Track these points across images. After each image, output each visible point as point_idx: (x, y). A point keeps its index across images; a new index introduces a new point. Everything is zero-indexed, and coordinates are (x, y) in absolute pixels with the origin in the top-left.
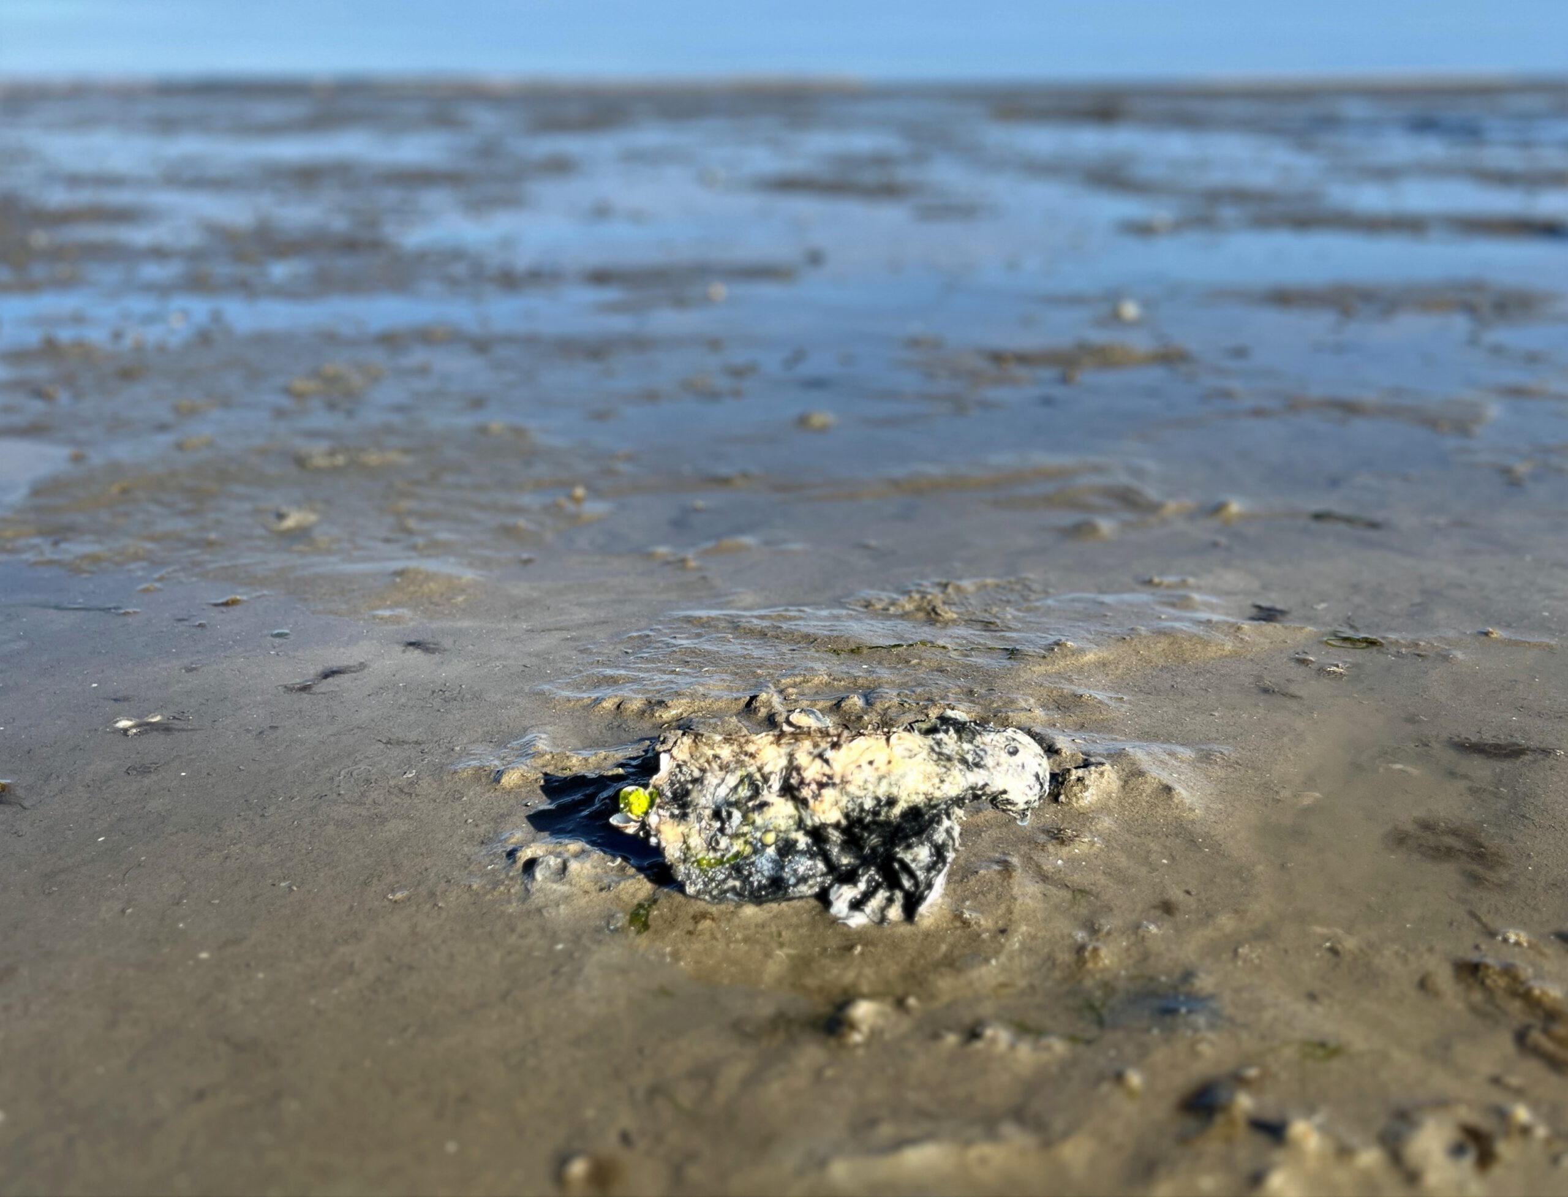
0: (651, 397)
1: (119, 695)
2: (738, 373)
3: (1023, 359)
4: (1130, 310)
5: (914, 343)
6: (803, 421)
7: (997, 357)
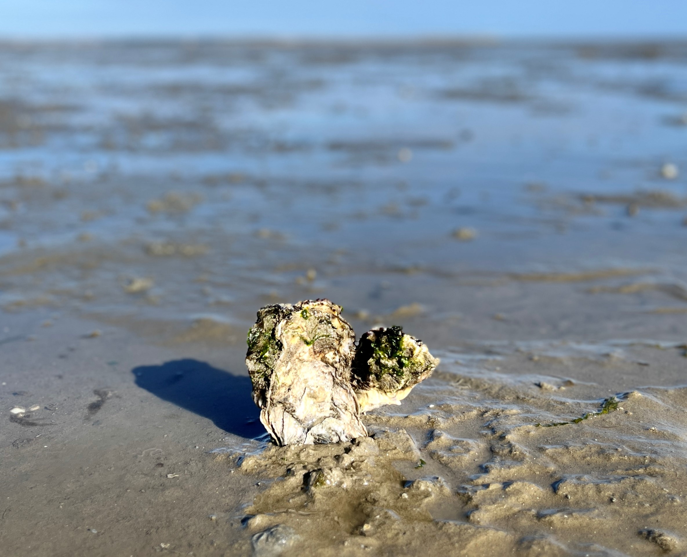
0: (359, 216)
1: (17, 391)
2: (417, 203)
3: (601, 199)
4: (671, 170)
5: (529, 187)
6: (455, 234)
7: (584, 198)
